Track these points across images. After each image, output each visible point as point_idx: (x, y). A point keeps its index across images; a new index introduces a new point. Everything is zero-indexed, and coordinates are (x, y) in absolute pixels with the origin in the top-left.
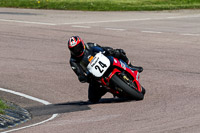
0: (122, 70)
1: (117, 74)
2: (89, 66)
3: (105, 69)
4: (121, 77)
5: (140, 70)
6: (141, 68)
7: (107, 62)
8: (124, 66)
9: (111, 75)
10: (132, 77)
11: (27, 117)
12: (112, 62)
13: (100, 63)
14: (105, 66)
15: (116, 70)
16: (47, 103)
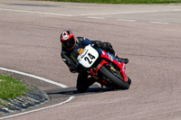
0: (109, 61)
1: (104, 65)
2: (79, 57)
3: (94, 60)
4: (108, 68)
5: (126, 61)
6: (126, 60)
7: (96, 54)
8: (111, 58)
9: (99, 66)
10: (118, 68)
11: (46, 99)
12: (100, 54)
13: (89, 54)
14: (94, 57)
15: (104, 62)
16: (64, 86)
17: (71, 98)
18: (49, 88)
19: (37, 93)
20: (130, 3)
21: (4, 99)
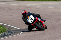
0: (38, 21)
2: (28, 19)
3: (33, 20)
4: (38, 23)
5: (45, 21)
7: (34, 18)
9: (35, 22)
10: (42, 23)
11: (13, 33)
14: (33, 19)
15: (36, 21)
16: (19, 29)
17: (22, 33)
18: (14, 29)
19: (10, 31)
20: (41, 1)
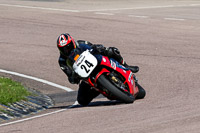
1: (105, 74)
2: (75, 65)
4: (109, 78)
9: (98, 75)
11: (49, 104)
13: (86, 62)
14: (92, 65)
16: (69, 90)
18: (53, 92)
21: (3, 104)
